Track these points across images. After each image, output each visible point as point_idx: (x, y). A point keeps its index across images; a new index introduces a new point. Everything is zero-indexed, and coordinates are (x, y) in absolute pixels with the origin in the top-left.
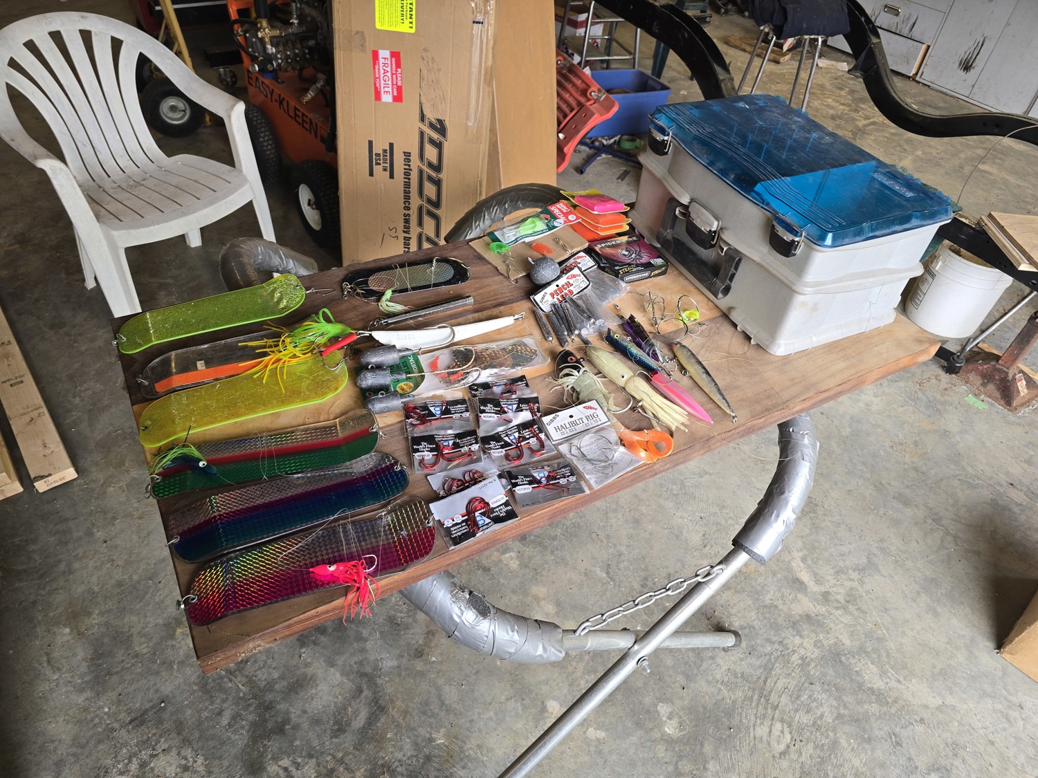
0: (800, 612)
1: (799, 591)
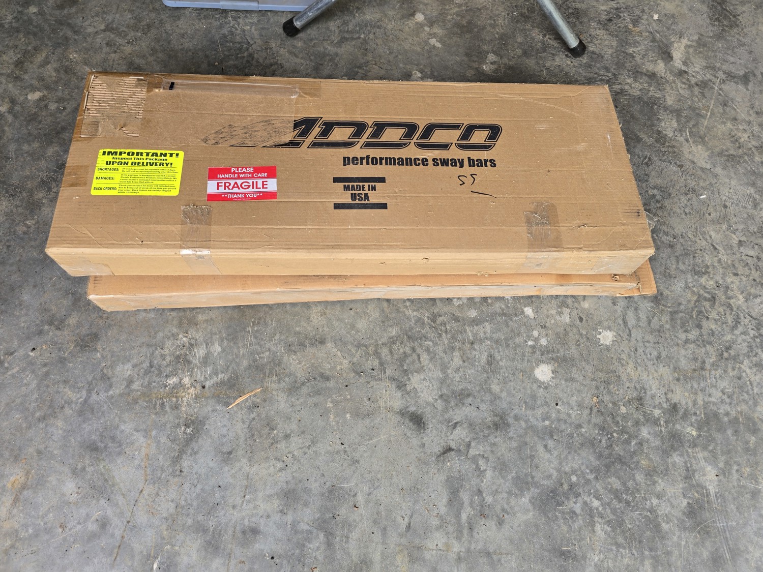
0: (650, 69)
1: (663, 59)
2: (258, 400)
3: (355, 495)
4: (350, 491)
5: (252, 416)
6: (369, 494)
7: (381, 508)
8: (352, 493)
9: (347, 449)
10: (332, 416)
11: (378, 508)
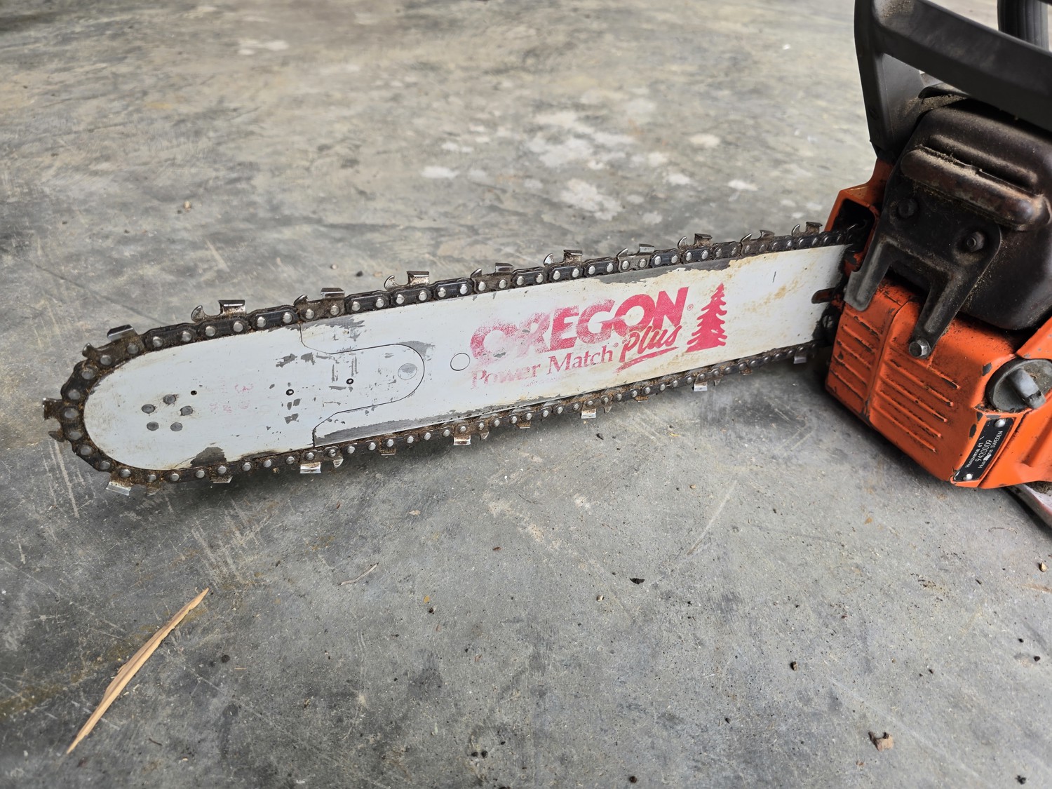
2: (214, 637)
3: (835, 702)
4: (807, 701)
5: (216, 705)
6: (868, 667)
7: (945, 678)
8: (821, 704)
9: (665, 585)
10: (534, 531)
11: (939, 686)
